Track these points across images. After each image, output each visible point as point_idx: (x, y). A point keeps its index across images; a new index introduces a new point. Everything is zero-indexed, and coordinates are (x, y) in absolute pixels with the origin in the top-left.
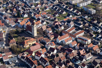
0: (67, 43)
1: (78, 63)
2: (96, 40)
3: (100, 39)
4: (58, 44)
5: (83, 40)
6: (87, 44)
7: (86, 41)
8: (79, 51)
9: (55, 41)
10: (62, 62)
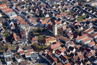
4: (77, 44)
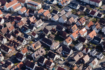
0: (15, 10)
1: (28, 32)
2: (47, 3)
3: (51, 2)
5: (33, 6)
6: (37, 9)
7: (36, 6)
8: (29, 18)
9: (2, 9)
10: (10, 33)
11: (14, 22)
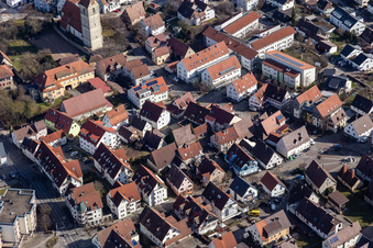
0: (217, 82)
1: (250, 170)
2: (339, 66)
3: (354, 64)
5: (285, 71)
6: (298, 84)
7: (295, 72)
8: (261, 118)
10: (183, 166)
11: (203, 128)
